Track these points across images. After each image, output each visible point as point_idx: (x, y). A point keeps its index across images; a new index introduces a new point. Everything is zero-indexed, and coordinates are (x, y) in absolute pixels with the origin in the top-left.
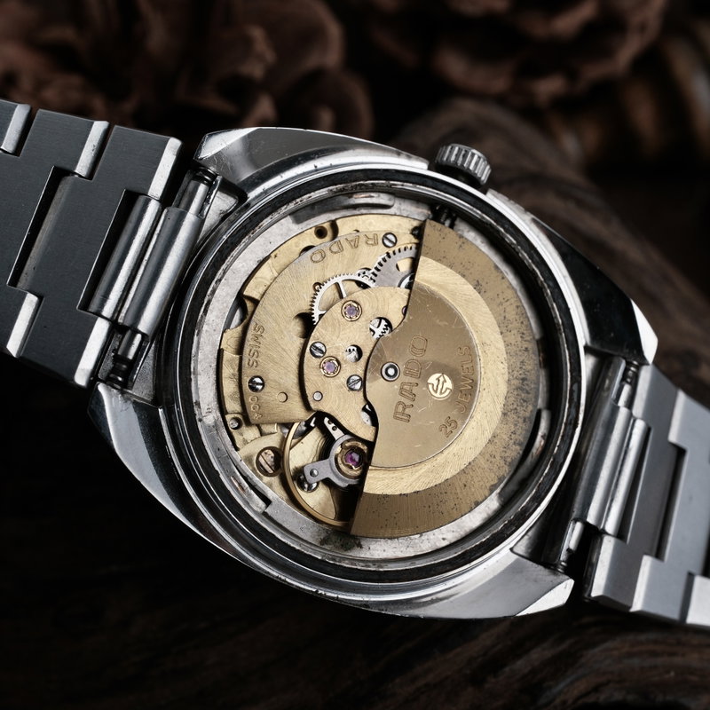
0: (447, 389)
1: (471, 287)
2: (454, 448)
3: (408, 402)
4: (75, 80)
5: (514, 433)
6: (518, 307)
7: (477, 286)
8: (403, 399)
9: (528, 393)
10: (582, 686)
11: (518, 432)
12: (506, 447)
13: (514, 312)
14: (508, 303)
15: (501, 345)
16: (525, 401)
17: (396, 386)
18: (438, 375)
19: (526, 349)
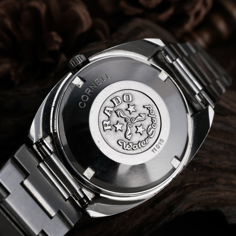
10: (187, 206)
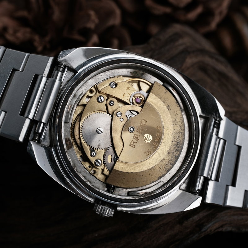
0: (150, 139)
1: (166, 107)
2: (149, 161)
3: (135, 141)
4: (28, 30)
5: (171, 160)
6: (181, 117)
7: (168, 107)
8: (134, 140)
9: (179, 147)
10: (217, 225)
11: (172, 160)
12: (167, 165)
13: (179, 119)
14: (178, 115)
15: (172, 129)
16: (177, 150)
17: (133, 135)
18: (148, 134)
19: (181, 133)
